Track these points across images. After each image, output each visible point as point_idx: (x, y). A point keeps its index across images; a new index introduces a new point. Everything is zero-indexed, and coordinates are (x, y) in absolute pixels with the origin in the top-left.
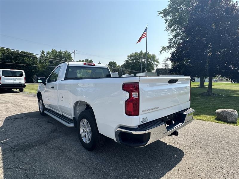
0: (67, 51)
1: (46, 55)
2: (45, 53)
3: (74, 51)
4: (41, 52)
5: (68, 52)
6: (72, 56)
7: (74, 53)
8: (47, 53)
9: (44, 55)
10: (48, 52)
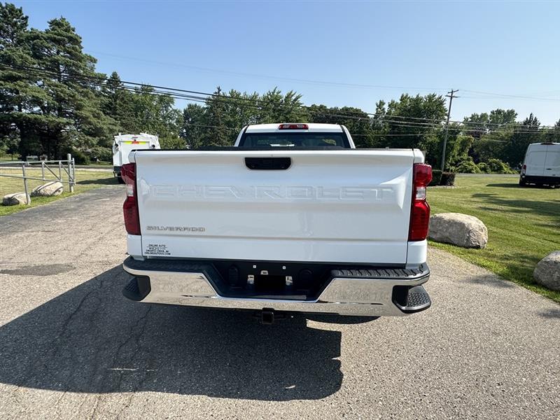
0: (434, 96)
1: (386, 111)
2: (386, 107)
3: (452, 92)
4: (377, 104)
5: (437, 97)
6: (446, 106)
7: (452, 97)
8: (389, 106)
9: (384, 109)
10: (393, 102)
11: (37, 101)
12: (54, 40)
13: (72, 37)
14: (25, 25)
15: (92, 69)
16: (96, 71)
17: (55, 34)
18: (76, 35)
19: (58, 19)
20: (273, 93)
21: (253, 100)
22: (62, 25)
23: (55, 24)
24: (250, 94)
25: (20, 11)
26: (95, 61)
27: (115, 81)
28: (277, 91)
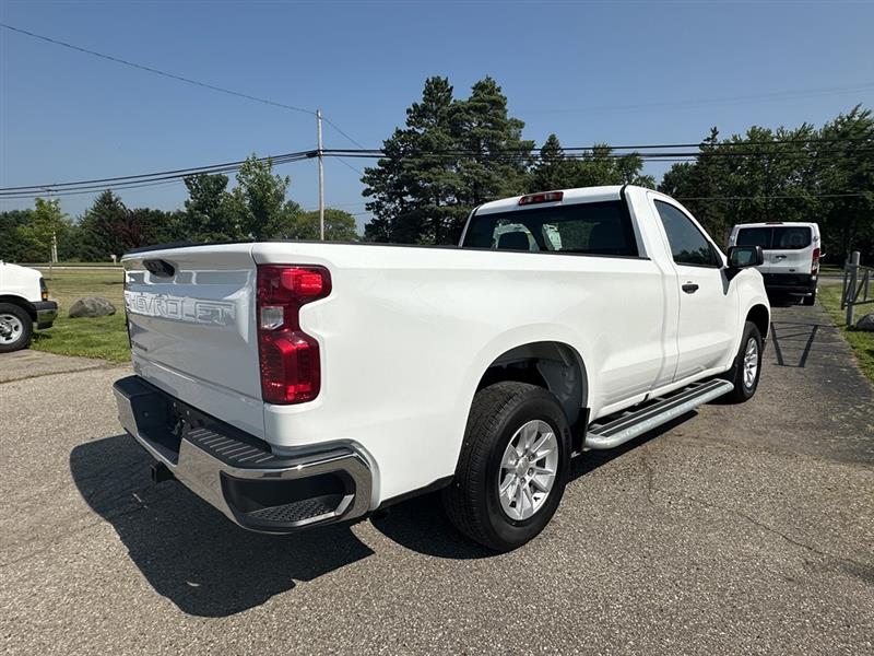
11: (451, 190)
12: (476, 109)
13: (494, 101)
14: (449, 97)
15: (517, 137)
16: (522, 139)
17: (477, 101)
18: (501, 96)
19: (483, 80)
20: (849, 118)
21: (798, 139)
22: (487, 87)
23: (480, 87)
24: (792, 127)
25: (446, 82)
26: (521, 125)
27: (552, 146)
28: (860, 111)
